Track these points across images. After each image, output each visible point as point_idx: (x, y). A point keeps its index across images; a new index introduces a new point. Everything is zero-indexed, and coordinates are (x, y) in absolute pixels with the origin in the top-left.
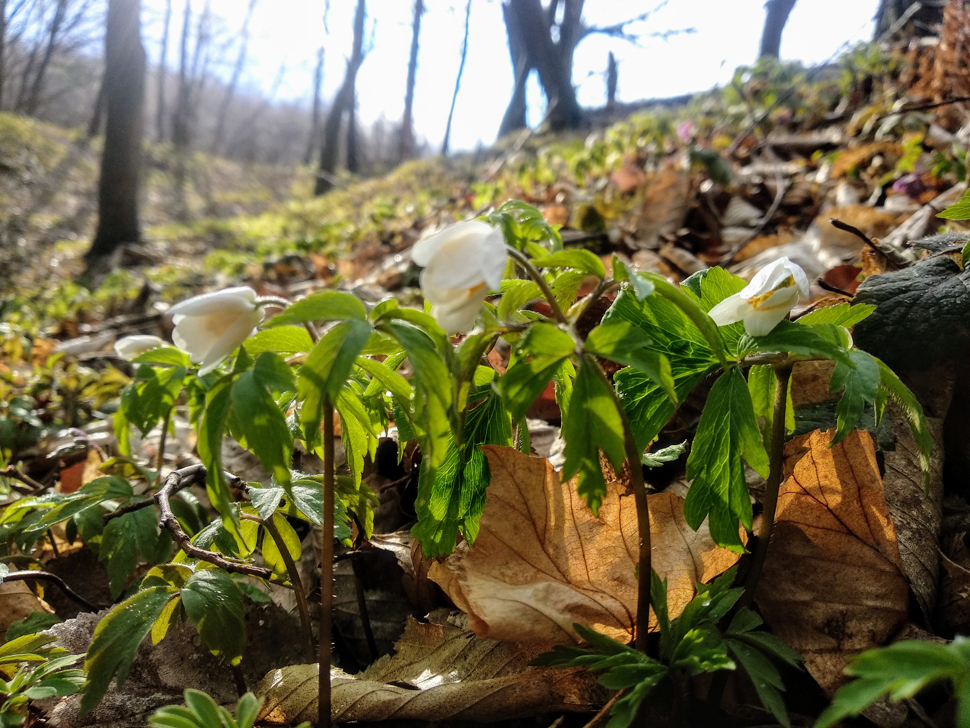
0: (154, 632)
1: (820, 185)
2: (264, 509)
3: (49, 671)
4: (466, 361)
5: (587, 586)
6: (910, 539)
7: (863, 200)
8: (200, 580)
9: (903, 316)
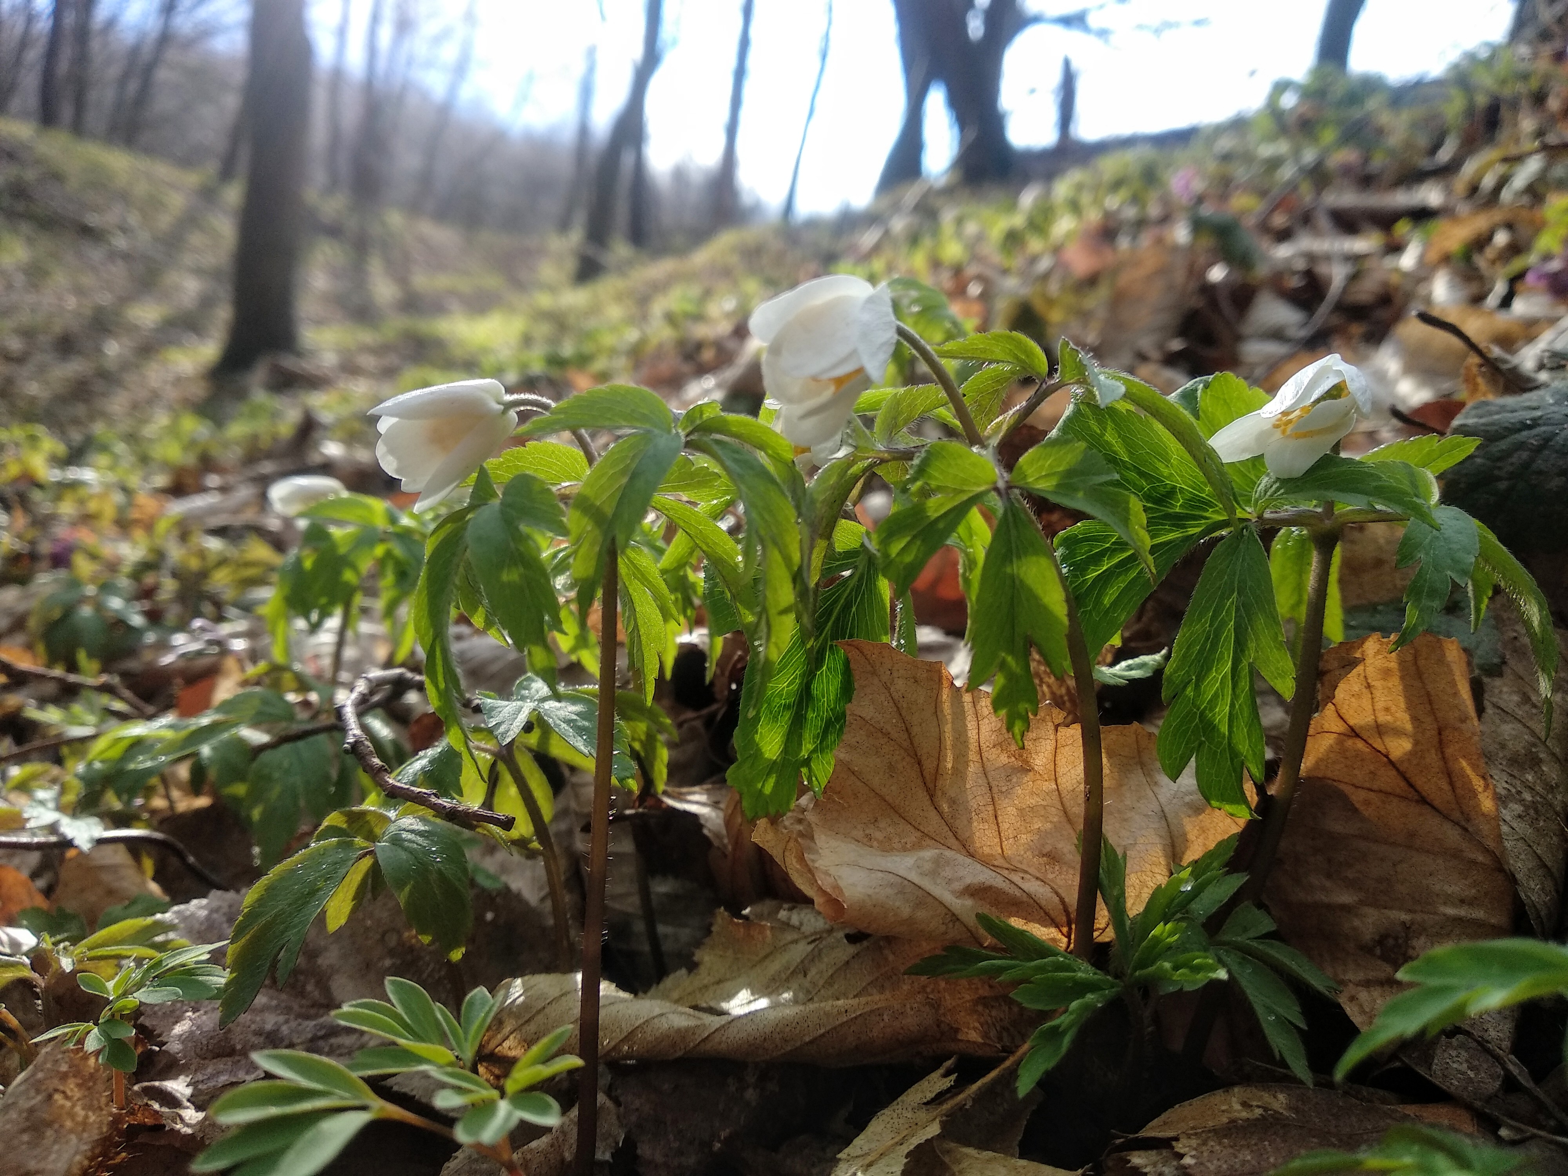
0: (330, 913)
1: (1406, 275)
2: (502, 729)
3: (170, 966)
4: (823, 502)
5: (1000, 862)
6: (1520, 816)
7: (1477, 300)
8: (404, 830)
9: (1526, 466)
